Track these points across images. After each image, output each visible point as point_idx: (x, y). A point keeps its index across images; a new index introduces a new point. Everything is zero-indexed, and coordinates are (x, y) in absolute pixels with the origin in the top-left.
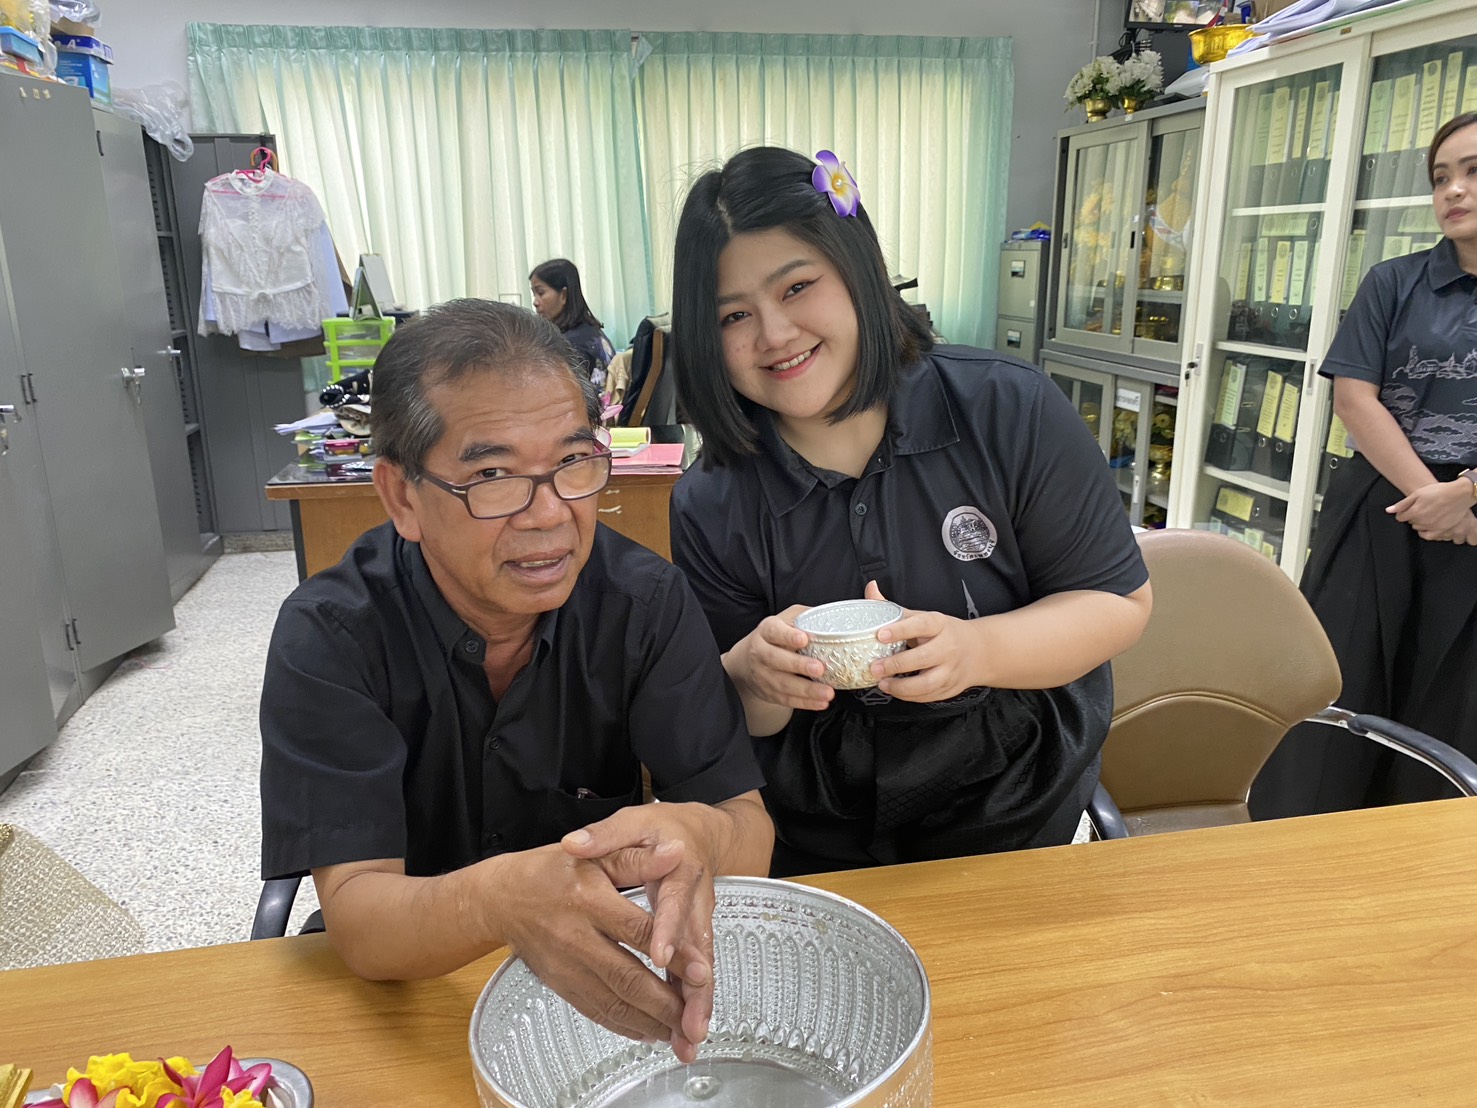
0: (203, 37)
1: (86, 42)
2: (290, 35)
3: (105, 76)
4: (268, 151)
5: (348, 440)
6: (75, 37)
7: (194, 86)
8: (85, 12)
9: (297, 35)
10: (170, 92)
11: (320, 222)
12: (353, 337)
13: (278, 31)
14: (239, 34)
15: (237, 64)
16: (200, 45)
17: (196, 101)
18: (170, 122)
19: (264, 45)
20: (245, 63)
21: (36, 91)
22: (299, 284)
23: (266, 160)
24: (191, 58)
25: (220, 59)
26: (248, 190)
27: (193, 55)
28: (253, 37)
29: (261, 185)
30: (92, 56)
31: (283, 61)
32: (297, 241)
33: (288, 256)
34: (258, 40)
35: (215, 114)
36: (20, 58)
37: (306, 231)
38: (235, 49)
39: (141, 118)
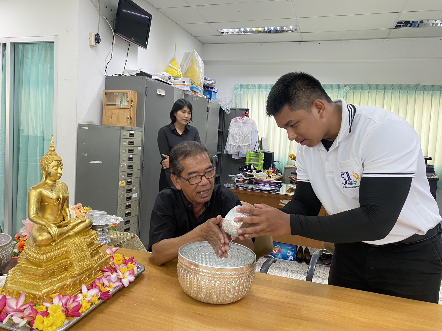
0: (238, 87)
1: (212, 88)
2: (257, 86)
3: (215, 95)
4: (247, 112)
5: (243, 180)
6: (210, 87)
7: (234, 97)
8: (212, 82)
9: (258, 86)
10: (228, 99)
11: (255, 129)
12: (253, 157)
13: (254, 85)
14: (245, 86)
15: (244, 93)
16: (237, 89)
17: (233, 100)
18: (226, 105)
19: (251, 88)
20: (246, 93)
21: (196, 98)
22: (248, 144)
23: (246, 114)
24: (234, 91)
25: (240, 92)
26: (240, 121)
29: (244, 120)
30: (213, 91)
31: (254, 92)
32: (249, 133)
33: (246, 137)
34: (249, 87)
35: (237, 104)
36: (195, 92)
37: (252, 131)
38: (244, 90)
39: (221, 105)
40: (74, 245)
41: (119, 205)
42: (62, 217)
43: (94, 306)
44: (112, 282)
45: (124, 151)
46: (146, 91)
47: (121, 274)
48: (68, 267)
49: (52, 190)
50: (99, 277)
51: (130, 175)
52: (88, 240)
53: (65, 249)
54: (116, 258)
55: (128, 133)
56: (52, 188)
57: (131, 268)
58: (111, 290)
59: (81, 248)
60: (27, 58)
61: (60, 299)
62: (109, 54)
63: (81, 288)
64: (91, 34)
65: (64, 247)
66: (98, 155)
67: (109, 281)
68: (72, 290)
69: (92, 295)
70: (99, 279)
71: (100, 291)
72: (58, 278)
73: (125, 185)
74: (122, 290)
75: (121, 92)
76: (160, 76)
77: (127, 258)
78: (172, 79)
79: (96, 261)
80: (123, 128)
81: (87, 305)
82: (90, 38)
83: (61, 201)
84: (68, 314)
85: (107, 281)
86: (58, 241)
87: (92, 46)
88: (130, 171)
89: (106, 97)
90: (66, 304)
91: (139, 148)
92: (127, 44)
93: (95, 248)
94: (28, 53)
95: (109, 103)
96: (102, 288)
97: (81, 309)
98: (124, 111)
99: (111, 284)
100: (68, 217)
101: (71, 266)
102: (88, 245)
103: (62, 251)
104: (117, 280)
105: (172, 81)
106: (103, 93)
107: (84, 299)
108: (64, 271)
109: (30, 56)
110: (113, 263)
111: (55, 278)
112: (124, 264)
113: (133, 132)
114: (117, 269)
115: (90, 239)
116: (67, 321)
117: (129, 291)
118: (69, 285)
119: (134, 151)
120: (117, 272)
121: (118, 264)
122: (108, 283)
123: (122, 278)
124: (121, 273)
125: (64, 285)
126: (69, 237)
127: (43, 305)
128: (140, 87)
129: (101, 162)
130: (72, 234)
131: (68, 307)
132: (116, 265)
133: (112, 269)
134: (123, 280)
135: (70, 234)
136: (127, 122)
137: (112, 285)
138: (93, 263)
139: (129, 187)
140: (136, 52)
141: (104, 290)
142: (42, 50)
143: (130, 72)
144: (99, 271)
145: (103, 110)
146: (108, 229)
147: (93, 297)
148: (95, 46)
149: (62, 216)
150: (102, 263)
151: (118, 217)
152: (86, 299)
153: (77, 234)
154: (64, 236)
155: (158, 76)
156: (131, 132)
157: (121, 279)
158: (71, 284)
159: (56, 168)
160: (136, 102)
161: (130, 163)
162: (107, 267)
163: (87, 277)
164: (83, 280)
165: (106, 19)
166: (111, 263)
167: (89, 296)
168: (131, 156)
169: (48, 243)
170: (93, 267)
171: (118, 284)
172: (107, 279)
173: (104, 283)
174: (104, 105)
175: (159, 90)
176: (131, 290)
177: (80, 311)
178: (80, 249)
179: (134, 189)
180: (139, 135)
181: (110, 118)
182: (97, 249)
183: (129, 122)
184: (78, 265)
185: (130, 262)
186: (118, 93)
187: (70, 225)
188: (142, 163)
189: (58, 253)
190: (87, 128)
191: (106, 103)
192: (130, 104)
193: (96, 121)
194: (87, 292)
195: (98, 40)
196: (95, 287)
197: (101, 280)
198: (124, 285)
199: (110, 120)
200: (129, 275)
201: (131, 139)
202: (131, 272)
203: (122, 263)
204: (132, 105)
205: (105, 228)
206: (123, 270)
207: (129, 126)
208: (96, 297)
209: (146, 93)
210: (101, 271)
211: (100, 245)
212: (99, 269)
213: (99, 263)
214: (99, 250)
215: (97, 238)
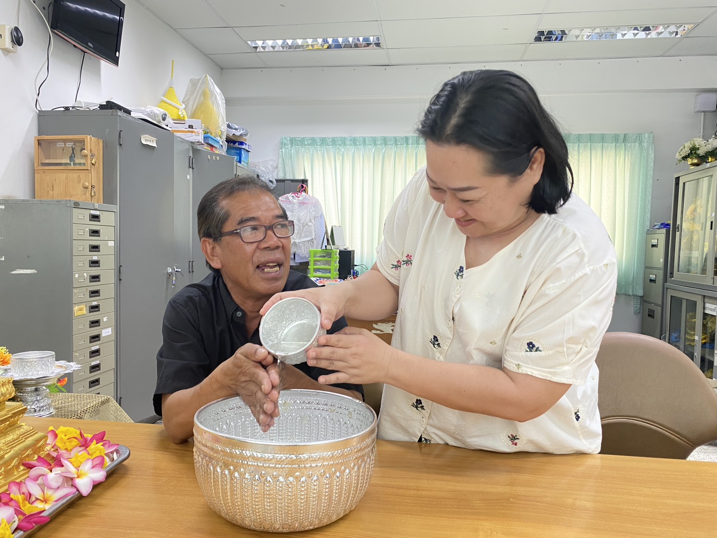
0: (286, 142)
1: (242, 143)
2: (318, 140)
3: (247, 157)
4: (304, 185)
6: (238, 142)
7: (280, 159)
8: (242, 132)
9: (321, 140)
10: (271, 163)
11: (320, 213)
12: (320, 257)
13: (314, 139)
14: (299, 141)
15: (297, 152)
16: (285, 145)
17: (280, 166)
18: (268, 174)
19: (308, 145)
20: (300, 152)
21: (214, 157)
22: (309, 239)
23: (303, 189)
24: (281, 150)
25: (291, 150)
26: (294, 201)
27: (281, 149)
28: (304, 142)
29: (299, 198)
30: (244, 149)
31: (315, 151)
32: (310, 221)
33: (306, 227)
34: (306, 143)
35: (287, 171)
36: (212, 146)
37: (314, 217)
38: (297, 147)
39: (258, 172)
41: (76, 352)
44: (50, 488)
45: (81, 247)
46: (120, 137)
47: (73, 469)
50: (18, 481)
51: (95, 293)
54: (63, 437)
55: (87, 214)
57: (98, 454)
58: (47, 506)
62: (41, 68)
64: (2, 27)
66: (28, 257)
67: (43, 487)
70: (19, 484)
71: (18, 512)
73: (85, 312)
74: (75, 504)
75: (70, 140)
76: (145, 113)
77: (89, 436)
78: (169, 120)
79: (11, 445)
80: (77, 205)
85: (39, 488)
87: (6, 51)
88: (95, 286)
89: (40, 148)
91: (111, 244)
92: (81, 54)
93: (6, 415)
95: (47, 161)
96: (24, 506)
98: (78, 174)
99: (48, 493)
104: (63, 483)
105: (169, 124)
106: (33, 142)
110: (53, 447)
112: (80, 446)
113: (97, 213)
114: (62, 459)
117: (93, 504)
119: (101, 248)
120: (63, 466)
121: (66, 449)
122: (42, 493)
123: (76, 476)
124: (74, 466)
128: (107, 130)
129: (36, 272)
132: (62, 451)
133: (51, 462)
134: (78, 481)
136: (85, 194)
137: (50, 496)
139: (95, 316)
140: (97, 71)
141: (28, 509)
143: (88, 103)
144: (17, 467)
145: (36, 174)
146: (48, 386)
148: (13, 52)
150: (26, 448)
151: (69, 363)
155: (143, 113)
156: (93, 212)
157: (72, 479)
160: (101, 158)
161: (95, 271)
162: (39, 457)
165: (34, 2)
166: (48, 448)
168: (95, 258)
170: (2, 457)
171: (67, 491)
172: (38, 484)
173: (32, 492)
174: (36, 165)
175: (146, 137)
176: (98, 501)
179: (105, 319)
180: (109, 219)
181: (51, 188)
182: (11, 417)
183: (88, 195)
185: (95, 441)
186: (65, 141)
188: (119, 270)
190: (3, 207)
191: (41, 160)
192: (89, 161)
193: (21, 193)
195: (18, 40)
196: (6, 504)
197: (23, 486)
198: (79, 492)
199: (51, 192)
200: (93, 468)
201: (95, 226)
202: (97, 461)
203: (77, 445)
204: (93, 162)
205: (42, 384)
206: (79, 458)
207: (90, 202)
208: (8, 526)
209: (119, 141)
210: (22, 468)
211: (21, 409)
212: (19, 463)
213: (16, 448)
214: (18, 420)
215: (11, 394)
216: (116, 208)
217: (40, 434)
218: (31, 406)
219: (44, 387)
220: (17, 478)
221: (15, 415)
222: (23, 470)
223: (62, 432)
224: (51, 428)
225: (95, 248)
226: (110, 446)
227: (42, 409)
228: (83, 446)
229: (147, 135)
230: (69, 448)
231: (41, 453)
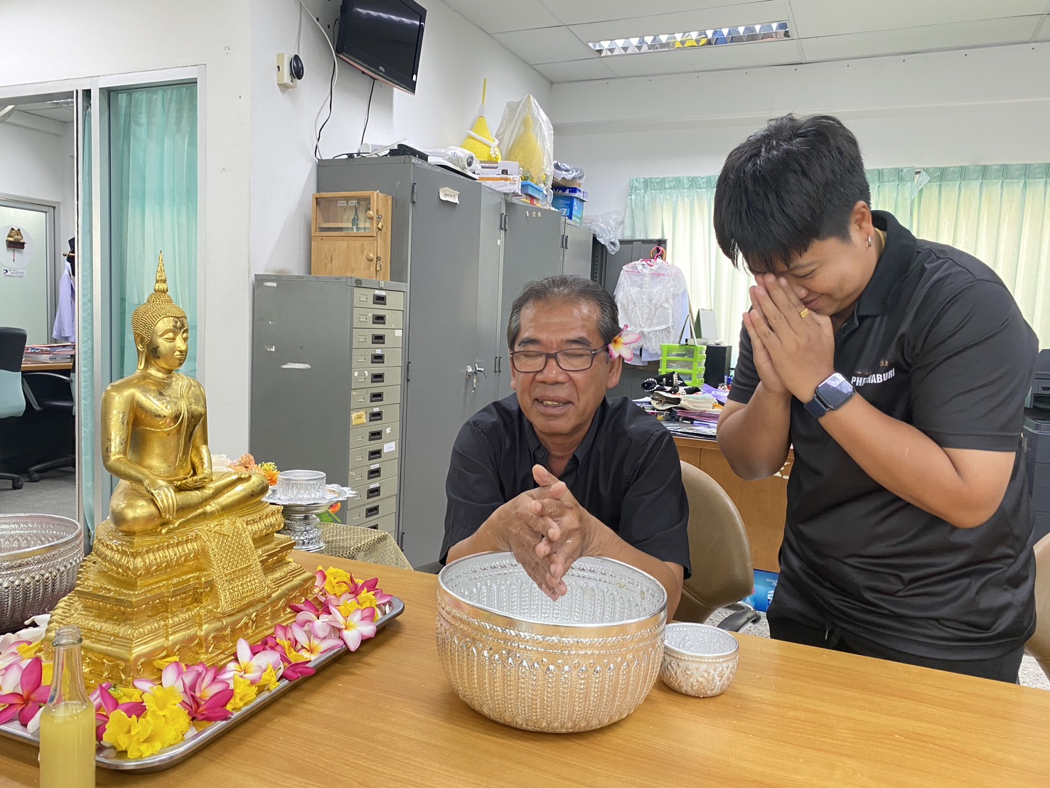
0: (637, 184)
1: (574, 190)
2: (686, 181)
3: (581, 208)
4: (661, 248)
6: (569, 188)
7: (628, 212)
8: (575, 174)
9: (689, 181)
10: (614, 216)
11: (682, 290)
12: (677, 355)
13: (679, 179)
14: (657, 183)
15: (653, 199)
16: (635, 190)
17: (627, 220)
18: (610, 232)
19: (670, 188)
20: (658, 198)
21: (534, 213)
22: (664, 327)
23: (659, 253)
24: (629, 197)
25: (644, 197)
26: (645, 271)
27: (630, 195)
28: (665, 184)
29: (653, 268)
30: (577, 198)
31: (680, 197)
32: (667, 301)
33: (660, 309)
34: (667, 186)
35: (636, 228)
36: (532, 197)
37: (673, 295)
38: (654, 191)
39: (595, 230)
40: (217, 535)
41: (352, 470)
42: (190, 467)
43: (266, 695)
44: (316, 637)
45: (362, 338)
46: (413, 192)
47: (341, 619)
48: (201, 593)
49: (161, 394)
50: (284, 624)
51: (377, 396)
52: (255, 527)
53: (193, 546)
54: (332, 579)
55: (370, 295)
56: (161, 389)
57: (367, 604)
58: (313, 657)
59: (238, 547)
60: (138, 124)
61: (180, 673)
62: (323, 106)
63: (236, 649)
64: (280, 56)
65: (192, 541)
66: (301, 347)
67: (310, 634)
68: (212, 652)
69: (264, 667)
71: (284, 658)
72: (176, 619)
73: (364, 421)
74: (341, 659)
75: (353, 198)
76: (446, 157)
77: (360, 582)
78: (476, 165)
79: (278, 583)
80: (359, 283)
81: (248, 693)
82: (278, 67)
83: (185, 423)
84: (197, 711)
85: (305, 635)
86: (176, 525)
87: (284, 87)
88: (378, 388)
89: (318, 209)
90: (193, 688)
91: (399, 333)
92: (368, 82)
93: (274, 549)
94: (140, 113)
95: (326, 225)
96: (290, 653)
97: (232, 701)
98: (361, 242)
99: (315, 642)
100: (206, 465)
101: (210, 591)
102: (254, 540)
103: (187, 551)
104: (330, 633)
105: (476, 170)
106: (310, 201)
107: (241, 677)
108: (192, 603)
109: (143, 120)
110: (321, 591)
111: (167, 618)
112: (350, 593)
113: (383, 293)
114: (330, 606)
115: (261, 525)
116: (193, 732)
117: (360, 662)
118: (203, 639)
119: (386, 339)
120: (330, 614)
121: (335, 594)
122: (307, 641)
123: (344, 627)
124: (342, 615)
125: (192, 638)
126: (204, 515)
127: (136, 688)
128: (398, 183)
129: (309, 367)
130: (214, 509)
131: (198, 694)
132: (331, 597)
133: (318, 607)
134: (346, 634)
135: (208, 509)
136: (369, 269)
137: (317, 646)
138: (268, 587)
139: (376, 426)
140: (389, 103)
141: (294, 657)
142: (170, 104)
143: (376, 148)
144: (284, 609)
145: (313, 243)
146: (318, 515)
147: (265, 671)
148: (291, 87)
149: (189, 463)
150: (294, 589)
151: (342, 488)
152: (245, 675)
153: (227, 509)
154: (191, 512)
155: (442, 156)
156: (378, 292)
157: (340, 630)
158: (210, 638)
159: (171, 335)
160: (390, 221)
161: (377, 369)
162: (306, 600)
163: (253, 622)
164: (241, 627)
165: (318, 20)
166: (316, 590)
167: (253, 669)
168: (379, 352)
169: (150, 527)
170: (269, 596)
171: (333, 642)
172: (305, 631)
173: (298, 639)
174: (313, 230)
175: (445, 190)
176: (368, 659)
177: (229, 707)
178: (233, 549)
179: (388, 431)
180: (397, 300)
181: (330, 261)
182: (279, 552)
183: (373, 269)
184: (229, 589)
185: (365, 589)
186: (347, 199)
187: (210, 486)
188: (407, 368)
189: (176, 555)
190: (275, 285)
191: (319, 224)
192: (375, 225)
193: (295, 267)
194: (251, 659)
195: (297, 72)
196: (272, 648)
197: (289, 630)
198: (347, 646)
199: (329, 265)
200: (362, 620)
201: (379, 310)
202: (367, 613)
203: (347, 591)
204: (379, 226)
205: (312, 512)
206: (348, 607)
207: (375, 279)
208: (273, 672)
209: (412, 197)
210: (289, 610)
211: (290, 543)
212: (286, 605)
213: (284, 588)
214: (286, 555)
215: (280, 525)
216: (406, 286)
217: (307, 574)
218: (299, 537)
219: (313, 516)
220: (283, 621)
221: (284, 549)
222: (290, 613)
223: (331, 574)
224: (320, 568)
225: (379, 339)
226: (383, 596)
227: (311, 542)
228: (353, 593)
229: (447, 188)
230: (338, 594)
231: (309, 595)
